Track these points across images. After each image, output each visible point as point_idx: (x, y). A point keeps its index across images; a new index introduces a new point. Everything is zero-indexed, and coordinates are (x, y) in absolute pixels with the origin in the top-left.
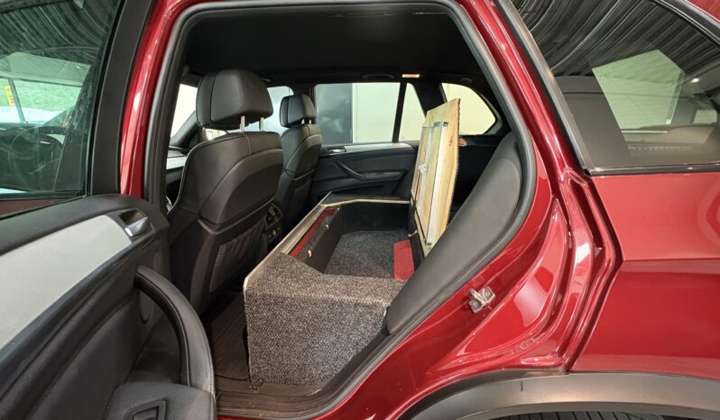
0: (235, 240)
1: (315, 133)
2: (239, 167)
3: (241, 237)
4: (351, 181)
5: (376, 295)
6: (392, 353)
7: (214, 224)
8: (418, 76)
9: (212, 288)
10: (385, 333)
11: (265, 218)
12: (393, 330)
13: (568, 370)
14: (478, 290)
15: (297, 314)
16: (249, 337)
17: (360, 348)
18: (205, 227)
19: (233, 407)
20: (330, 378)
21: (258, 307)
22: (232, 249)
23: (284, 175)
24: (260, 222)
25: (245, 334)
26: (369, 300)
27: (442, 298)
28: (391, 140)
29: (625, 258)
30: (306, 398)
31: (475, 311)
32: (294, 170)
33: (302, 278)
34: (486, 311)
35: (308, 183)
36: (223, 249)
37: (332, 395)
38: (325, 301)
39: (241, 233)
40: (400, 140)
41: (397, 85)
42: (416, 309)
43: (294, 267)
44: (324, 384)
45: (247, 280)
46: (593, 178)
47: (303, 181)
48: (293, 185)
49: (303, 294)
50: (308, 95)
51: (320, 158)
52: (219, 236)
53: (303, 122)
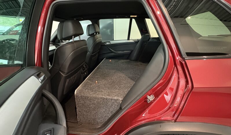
0: (72, 77)
1: (99, 38)
2: (73, 53)
3: (74, 76)
4: (113, 54)
5: (118, 96)
6: (122, 116)
7: (65, 73)
8: (136, 16)
9: (65, 93)
10: (121, 108)
11: (82, 68)
12: (123, 108)
13: (175, 121)
14: (150, 95)
15: (92, 102)
16: (77, 109)
17: (113, 113)
18: (62, 74)
19: (73, 131)
20: (104, 123)
21: (79, 99)
22: (71, 80)
23: (88, 53)
24: (80, 71)
25: (76, 108)
26: (116, 98)
27: (138, 98)
28: (127, 39)
29: (194, 87)
30: (95, 129)
31: (148, 103)
32: (92, 51)
33: (94, 90)
34: (152, 102)
35: (97, 55)
36: (68, 80)
37: (104, 128)
38: (102, 98)
39: (74, 75)
40: (130, 39)
41: (129, 19)
42: (130, 101)
43: (91, 86)
44: (101, 125)
45: (76, 91)
46: (186, 61)
47: (95, 55)
48: (92, 56)
49: (94, 96)
50: (97, 24)
51: (101, 46)
52: (66, 77)
53: (95, 34)
